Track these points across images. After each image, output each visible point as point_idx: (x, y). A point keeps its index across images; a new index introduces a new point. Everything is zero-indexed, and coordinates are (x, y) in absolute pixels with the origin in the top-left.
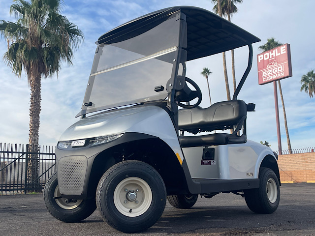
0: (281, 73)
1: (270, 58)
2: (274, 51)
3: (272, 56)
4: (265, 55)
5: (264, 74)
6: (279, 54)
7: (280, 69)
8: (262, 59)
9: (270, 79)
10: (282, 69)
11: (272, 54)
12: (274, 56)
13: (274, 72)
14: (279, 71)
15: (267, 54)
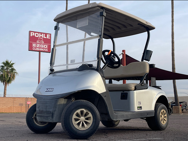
0: (46, 49)
1: (39, 37)
2: (42, 34)
3: (41, 37)
4: (36, 34)
5: (34, 45)
6: (46, 38)
7: (45, 46)
8: (33, 35)
9: (38, 49)
10: (46, 47)
11: (41, 35)
12: (42, 37)
13: (41, 47)
14: (44, 47)
15: (38, 34)
